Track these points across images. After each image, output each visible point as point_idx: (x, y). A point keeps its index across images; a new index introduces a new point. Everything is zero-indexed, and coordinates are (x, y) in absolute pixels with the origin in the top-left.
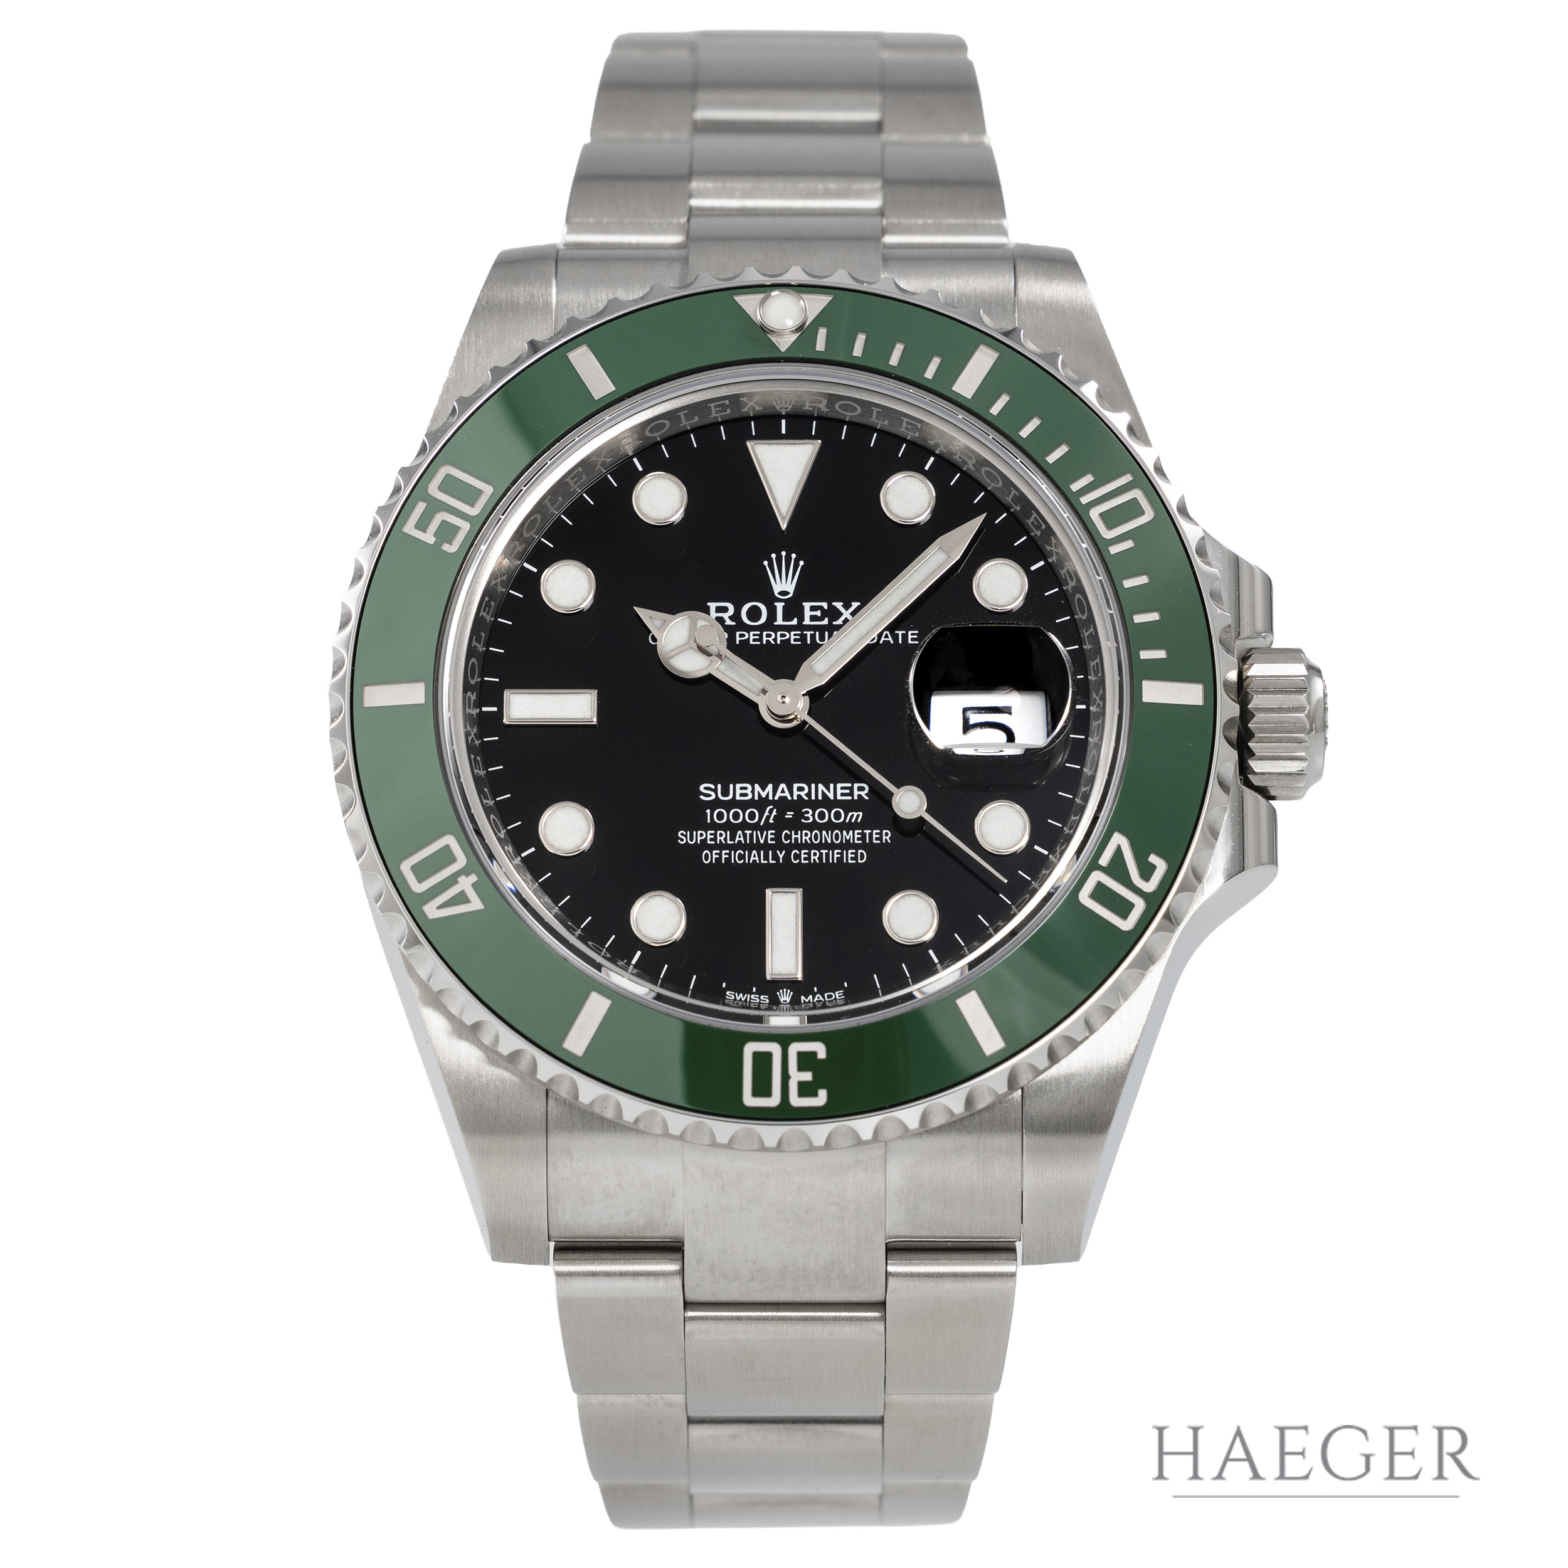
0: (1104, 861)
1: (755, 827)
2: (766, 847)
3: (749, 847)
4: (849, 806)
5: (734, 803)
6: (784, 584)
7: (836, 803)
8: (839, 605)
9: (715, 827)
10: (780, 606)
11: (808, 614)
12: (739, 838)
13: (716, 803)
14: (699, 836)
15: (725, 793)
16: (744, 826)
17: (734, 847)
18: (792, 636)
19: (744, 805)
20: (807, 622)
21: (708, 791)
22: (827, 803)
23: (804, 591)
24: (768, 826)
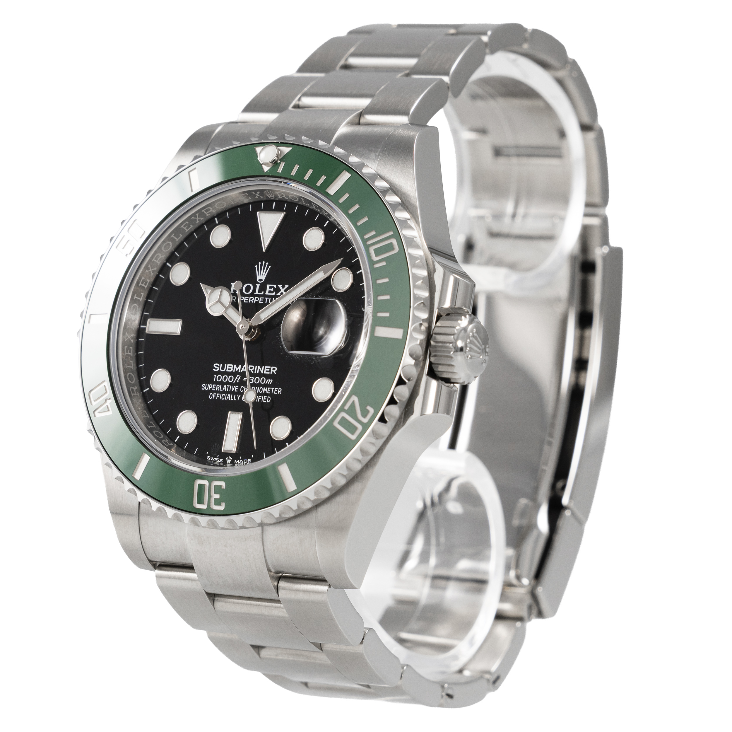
0: (346, 407)
1: (231, 384)
2: (233, 393)
3: (227, 393)
4: (268, 377)
5: (225, 373)
6: (261, 276)
7: (264, 375)
8: (280, 286)
9: (216, 383)
10: (258, 286)
11: (268, 289)
12: (224, 389)
13: (219, 373)
14: (210, 386)
15: (223, 368)
16: (227, 383)
17: (221, 392)
18: (260, 300)
19: (229, 374)
20: (267, 293)
21: (217, 367)
22: (260, 375)
23: (269, 280)
24: (236, 384)
